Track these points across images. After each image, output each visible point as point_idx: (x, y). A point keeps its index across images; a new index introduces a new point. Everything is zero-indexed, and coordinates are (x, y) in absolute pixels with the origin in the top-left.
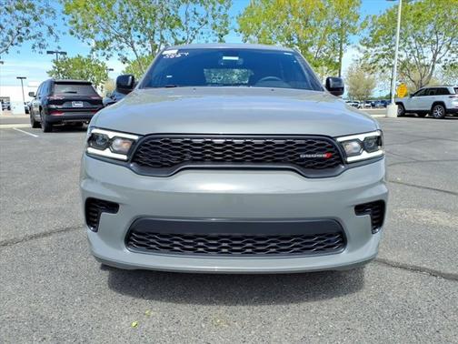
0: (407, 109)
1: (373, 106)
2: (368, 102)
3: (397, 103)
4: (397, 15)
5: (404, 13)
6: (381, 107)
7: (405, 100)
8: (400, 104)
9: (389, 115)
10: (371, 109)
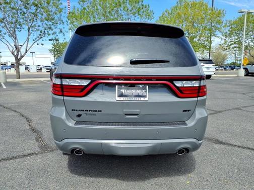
0: (250, 72)
1: (225, 69)
2: (222, 67)
3: (244, 69)
4: (244, 20)
5: (248, 18)
6: (229, 70)
7: (249, 67)
8: (246, 69)
9: (239, 75)
10: (224, 71)
